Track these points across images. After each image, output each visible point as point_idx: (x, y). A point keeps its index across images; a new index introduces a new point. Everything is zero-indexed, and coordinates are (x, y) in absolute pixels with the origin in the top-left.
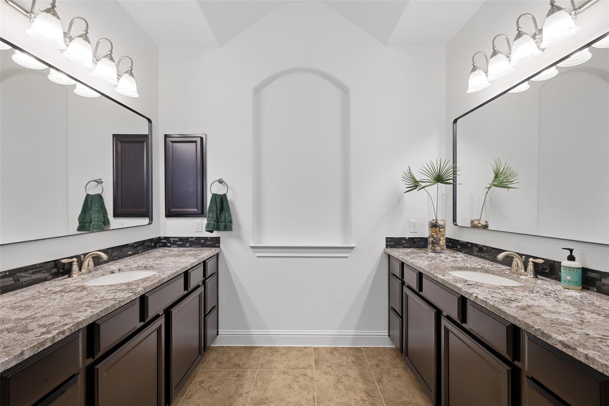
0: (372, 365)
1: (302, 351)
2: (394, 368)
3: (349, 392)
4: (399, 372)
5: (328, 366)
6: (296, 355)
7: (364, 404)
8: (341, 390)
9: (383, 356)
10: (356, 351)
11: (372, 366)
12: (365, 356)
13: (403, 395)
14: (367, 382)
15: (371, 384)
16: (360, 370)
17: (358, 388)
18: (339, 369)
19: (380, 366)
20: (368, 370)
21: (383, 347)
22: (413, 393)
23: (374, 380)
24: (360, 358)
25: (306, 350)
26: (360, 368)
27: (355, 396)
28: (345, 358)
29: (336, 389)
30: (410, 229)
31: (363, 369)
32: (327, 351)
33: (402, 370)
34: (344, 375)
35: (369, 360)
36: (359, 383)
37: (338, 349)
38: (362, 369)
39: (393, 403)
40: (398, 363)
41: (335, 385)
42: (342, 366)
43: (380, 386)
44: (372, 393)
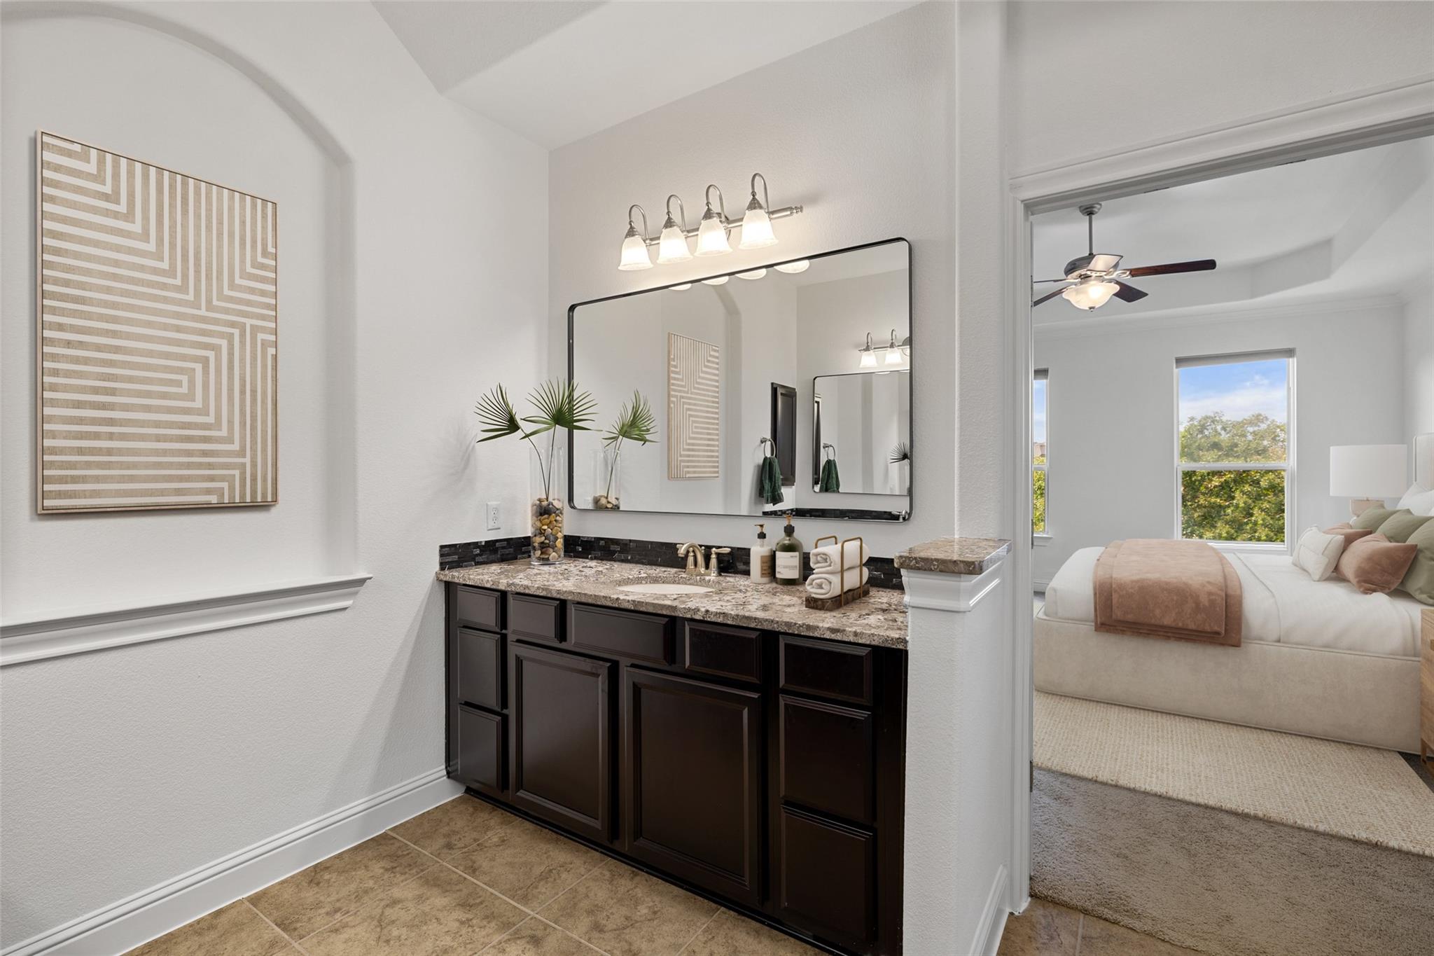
0: (438, 852)
1: (212, 927)
2: (485, 833)
3: (425, 928)
4: (498, 835)
5: (327, 914)
6: (200, 946)
7: (472, 927)
8: (402, 937)
9: (448, 824)
10: (378, 846)
11: (439, 854)
12: (409, 843)
13: (533, 866)
14: (448, 888)
15: (461, 886)
16: (419, 875)
17: (438, 910)
18: (363, 904)
19: (455, 845)
20: (433, 865)
21: (437, 807)
22: (546, 853)
23: (460, 876)
24: (400, 853)
25: (224, 919)
26: (414, 871)
27: (441, 926)
28: (361, 873)
29: (388, 944)
30: (487, 523)
31: (422, 871)
32: (298, 886)
33: (501, 828)
34: (387, 906)
35: (423, 847)
36: (433, 899)
37: (328, 865)
38: (419, 871)
39: (524, 890)
40: (487, 820)
41: (379, 938)
42: (366, 892)
43: (481, 877)
44: (474, 899)
